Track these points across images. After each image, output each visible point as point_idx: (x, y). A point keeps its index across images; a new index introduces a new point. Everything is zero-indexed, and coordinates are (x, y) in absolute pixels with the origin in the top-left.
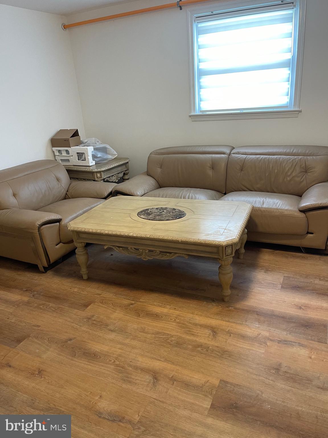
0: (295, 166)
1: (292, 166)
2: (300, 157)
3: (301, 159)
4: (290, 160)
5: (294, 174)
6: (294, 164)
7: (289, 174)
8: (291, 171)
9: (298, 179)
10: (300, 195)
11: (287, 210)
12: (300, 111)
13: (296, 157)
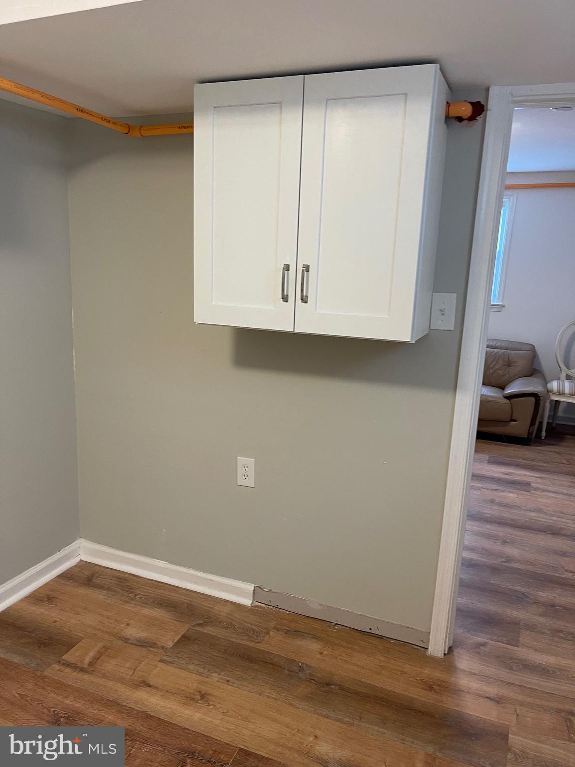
0: (498, 359)
1: (494, 359)
2: (504, 350)
3: (504, 352)
4: (493, 352)
5: (497, 367)
6: (497, 357)
7: (491, 366)
8: (494, 363)
9: (501, 372)
10: (502, 388)
11: (491, 397)
12: (503, 306)
13: (499, 350)
